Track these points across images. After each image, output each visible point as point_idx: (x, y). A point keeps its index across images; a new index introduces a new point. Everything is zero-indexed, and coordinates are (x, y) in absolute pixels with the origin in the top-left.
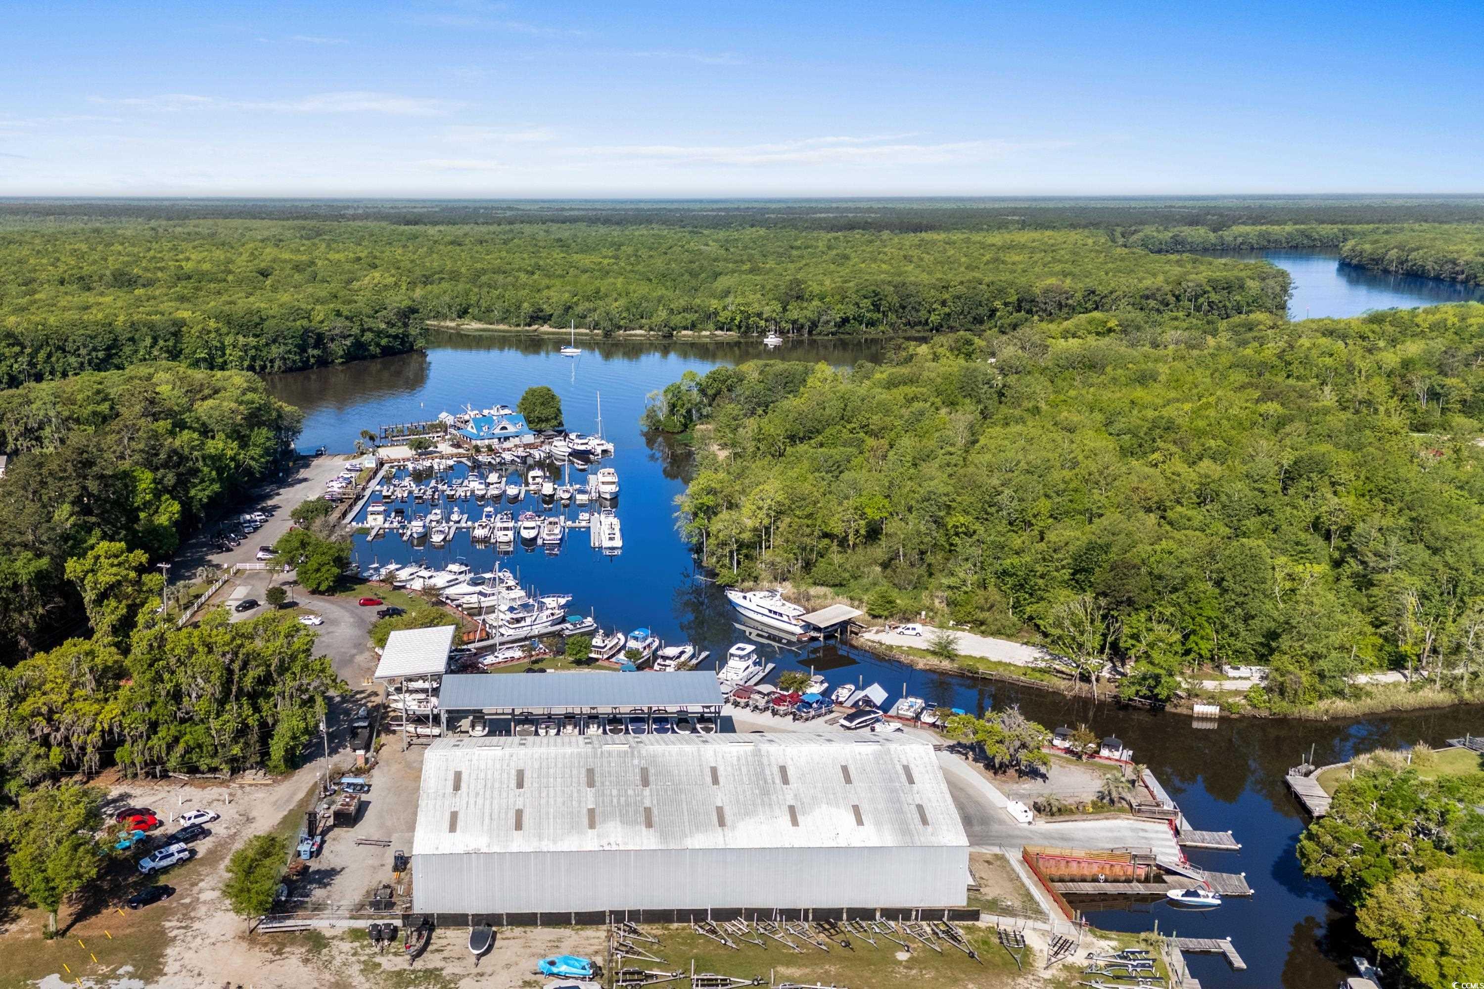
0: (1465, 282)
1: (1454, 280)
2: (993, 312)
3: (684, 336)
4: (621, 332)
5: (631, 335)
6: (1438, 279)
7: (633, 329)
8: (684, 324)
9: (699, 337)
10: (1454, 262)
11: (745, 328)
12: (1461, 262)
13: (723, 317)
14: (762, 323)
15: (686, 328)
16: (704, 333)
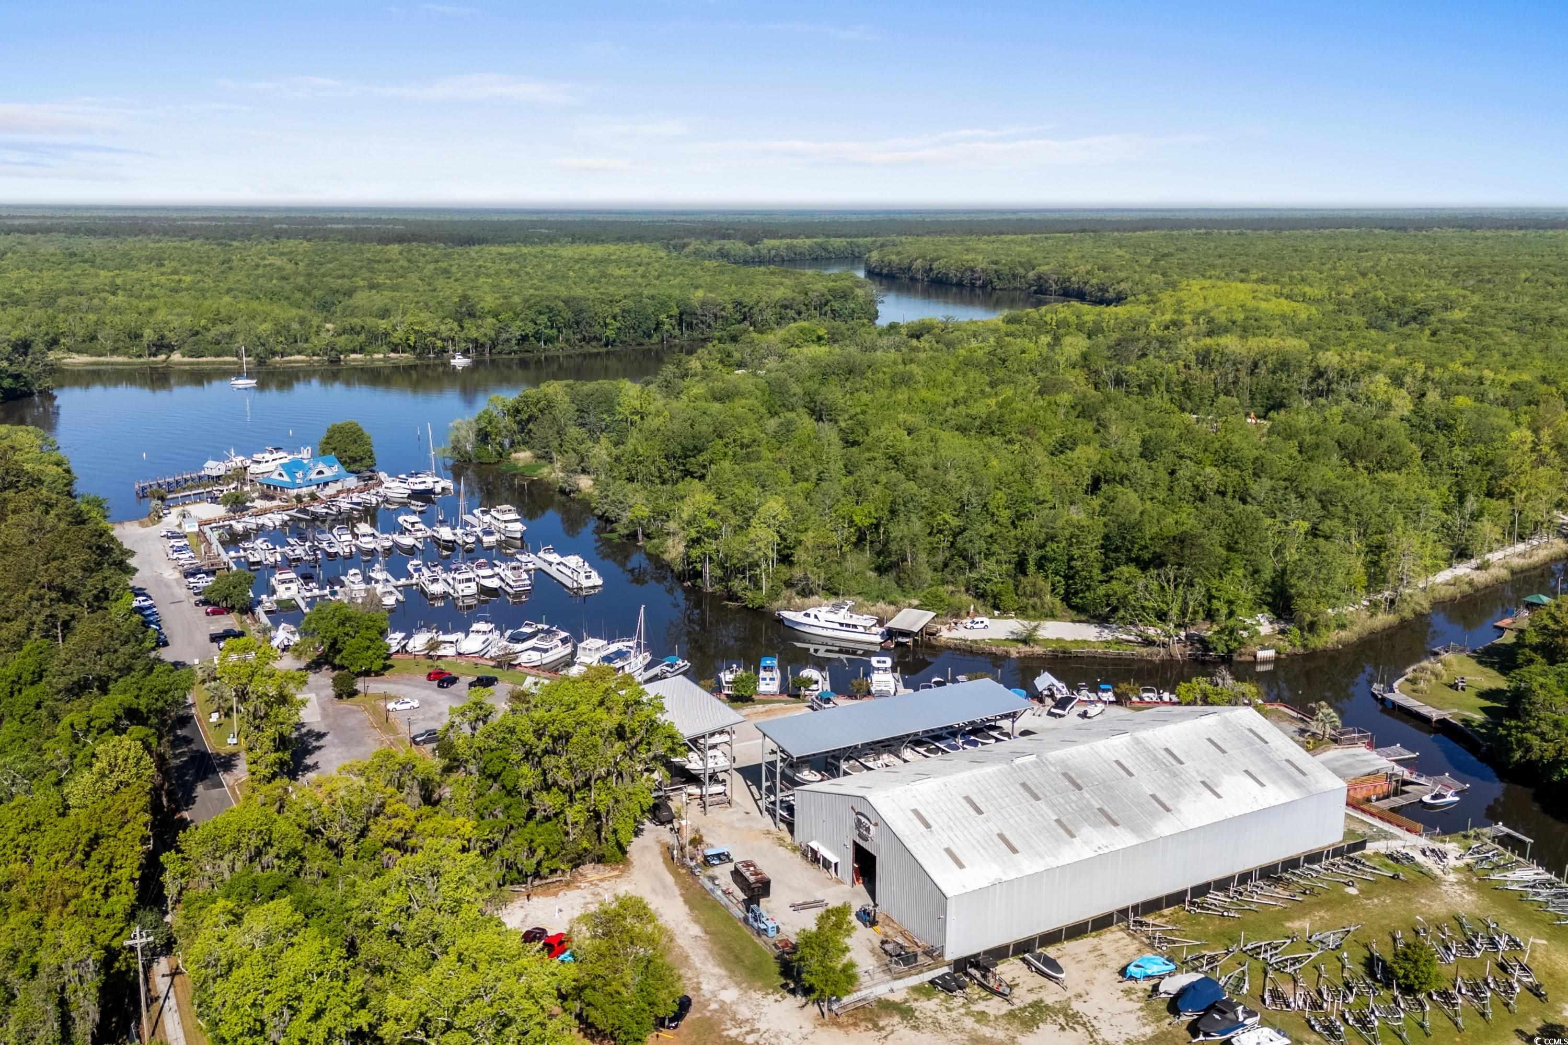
0: (983, 287)
1: (973, 285)
2: (659, 325)
3: (355, 360)
4: (277, 358)
5: (290, 362)
6: (960, 285)
7: (291, 355)
8: (350, 346)
9: (373, 361)
10: (972, 270)
11: (419, 347)
12: (978, 269)
13: (397, 337)
14: (439, 343)
15: (354, 351)
16: (376, 356)
